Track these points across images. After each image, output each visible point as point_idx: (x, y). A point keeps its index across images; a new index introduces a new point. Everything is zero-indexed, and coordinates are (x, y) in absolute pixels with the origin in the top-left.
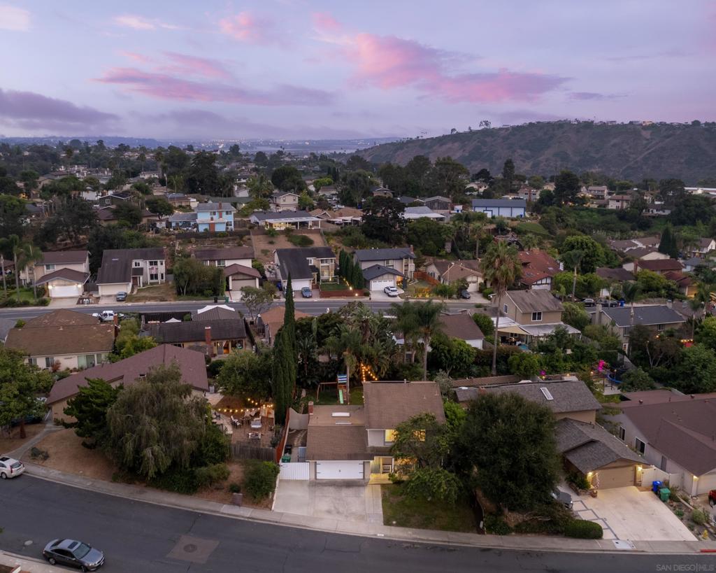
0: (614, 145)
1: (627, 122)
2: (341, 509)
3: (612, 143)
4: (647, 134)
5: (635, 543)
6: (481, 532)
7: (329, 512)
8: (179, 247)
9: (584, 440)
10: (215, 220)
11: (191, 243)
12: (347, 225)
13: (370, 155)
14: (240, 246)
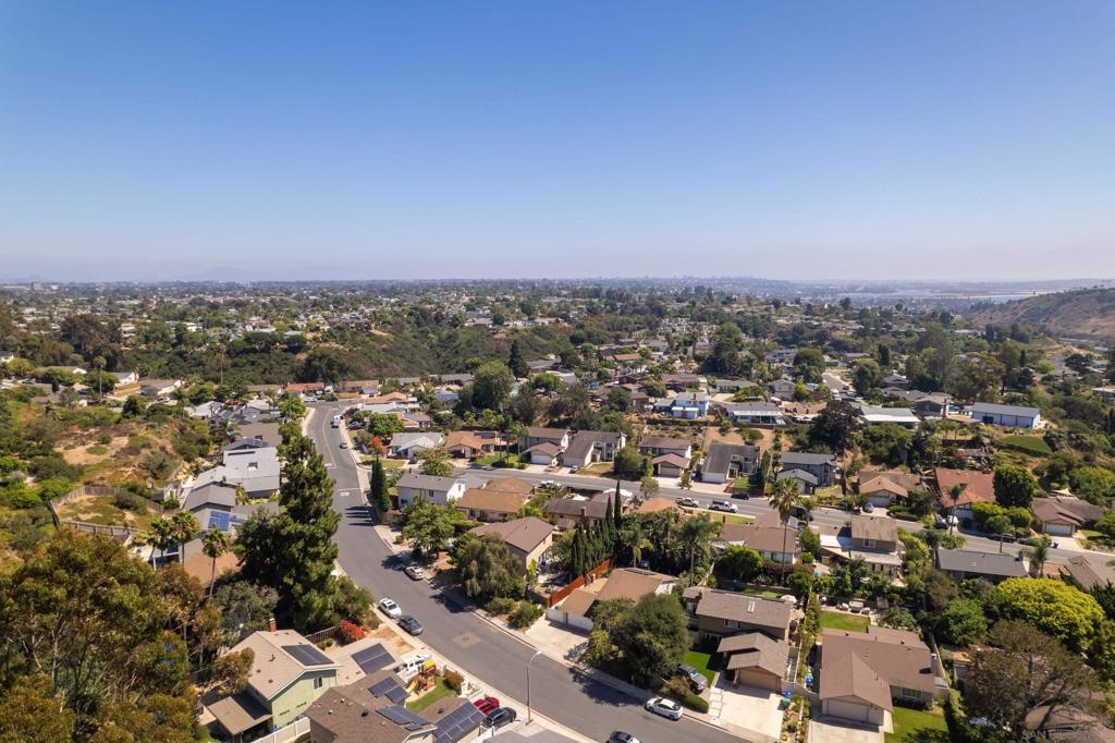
2: (562, 644)
5: (727, 723)
6: (630, 682)
7: (554, 644)
8: (646, 430)
9: (751, 647)
10: (687, 409)
11: (658, 429)
12: (806, 422)
13: (1024, 307)
14: (695, 435)
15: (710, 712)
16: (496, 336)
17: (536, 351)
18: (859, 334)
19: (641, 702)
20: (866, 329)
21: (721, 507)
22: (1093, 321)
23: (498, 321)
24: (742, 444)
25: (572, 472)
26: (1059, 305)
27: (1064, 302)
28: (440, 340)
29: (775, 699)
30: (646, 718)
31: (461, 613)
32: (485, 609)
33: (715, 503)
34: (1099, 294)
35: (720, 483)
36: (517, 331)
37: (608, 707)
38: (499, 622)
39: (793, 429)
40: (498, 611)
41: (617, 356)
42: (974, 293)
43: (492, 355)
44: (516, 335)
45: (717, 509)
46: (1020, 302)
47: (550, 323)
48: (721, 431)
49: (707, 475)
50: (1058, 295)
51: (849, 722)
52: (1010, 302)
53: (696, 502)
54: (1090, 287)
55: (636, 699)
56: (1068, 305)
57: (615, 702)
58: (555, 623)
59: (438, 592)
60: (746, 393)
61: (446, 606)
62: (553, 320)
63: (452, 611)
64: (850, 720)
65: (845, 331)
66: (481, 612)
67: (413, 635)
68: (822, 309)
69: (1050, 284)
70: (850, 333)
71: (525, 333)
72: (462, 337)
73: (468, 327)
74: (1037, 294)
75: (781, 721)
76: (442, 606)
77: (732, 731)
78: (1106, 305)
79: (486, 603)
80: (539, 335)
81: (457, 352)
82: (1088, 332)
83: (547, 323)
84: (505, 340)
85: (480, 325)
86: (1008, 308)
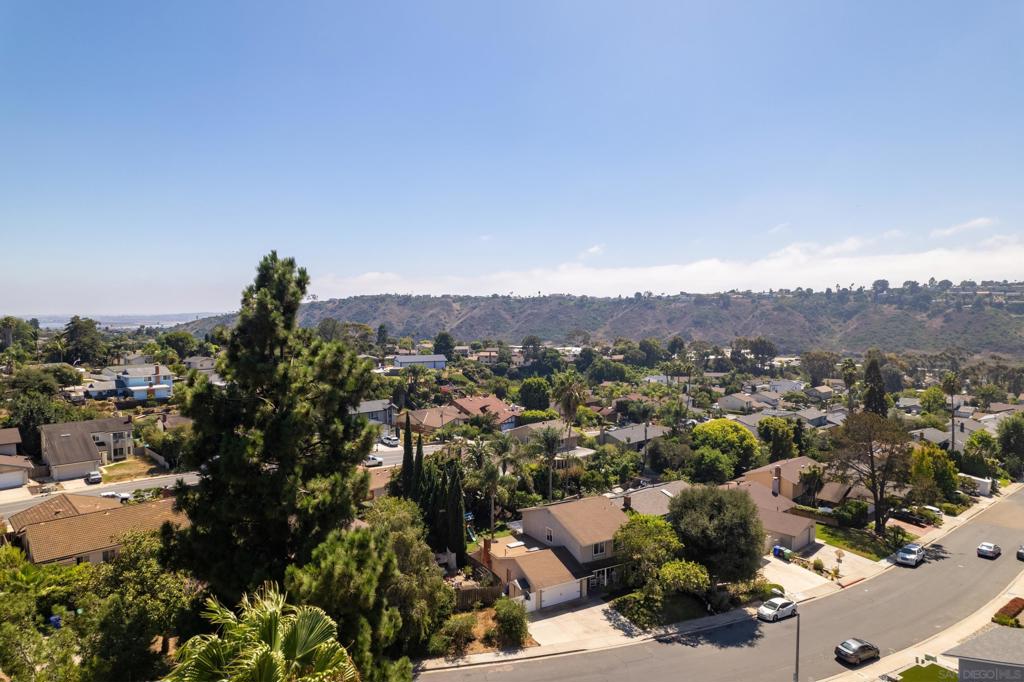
0: (431, 316)
1: (439, 295)
3: (428, 314)
4: (456, 306)
6: (711, 614)
7: (587, 632)
38: (482, 657)
66: (430, 663)
79: (425, 645)
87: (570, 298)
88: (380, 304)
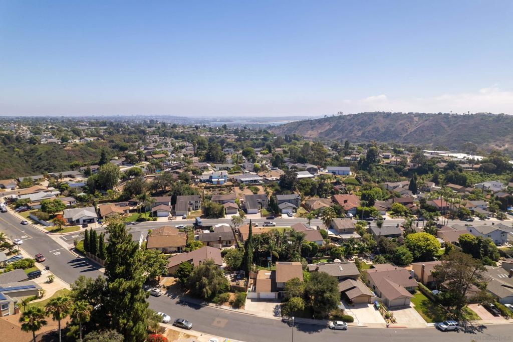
1: (407, 113)
2: (267, 309)
4: (416, 119)
5: (364, 324)
6: (313, 318)
7: (263, 310)
8: (205, 192)
9: (352, 286)
10: (220, 180)
11: (210, 191)
12: (273, 181)
13: (286, 127)
14: (230, 192)
15: (355, 321)
16: (65, 149)
17: (91, 155)
18: (237, 140)
19: (326, 326)
20: (240, 138)
21: (269, 225)
22: (309, 132)
23: (64, 140)
24: (252, 194)
25: (183, 218)
26: (298, 127)
27: (299, 125)
28: (25, 152)
29: (371, 306)
30: (335, 333)
31: (202, 308)
32: (213, 302)
33: (265, 223)
34: (310, 122)
35: (256, 213)
36: (77, 145)
37: (315, 334)
38: (226, 307)
39: (271, 184)
40: (222, 301)
41: (153, 156)
42: (263, 121)
43: (66, 159)
44: (77, 147)
45: (267, 226)
46: (285, 125)
47: (94, 140)
48: (240, 188)
49: (249, 211)
50: (297, 122)
51: (399, 307)
52: (281, 125)
53: (257, 224)
54: (307, 119)
55: (322, 325)
56: (301, 126)
57: (316, 331)
58: (253, 300)
59: (177, 299)
60: (234, 170)
61: (189, 306)
62: (96, 138)
63: (196, 309)
64: (399, 306)
65: (232, 138)
66: (211, 304)
67: (189, 329)
68: (216, 130)
69: (295, 118)
70: (233, 140)
71: (82, 146)
72: (41, 151)
73: (44, 144)
74: (290, 122)
75: (381, 315)
76: (187, 307)
77: (369, 327)
78: (313, 126)
79: (213, 298)
80: (90, 146)
81: (40, 159)
82: (309, 136)
83: (92, 140)
84: (72, 150)
85: (52, 143)
86: (280, 128)
87: (490, 115)
88: (374, 117)
